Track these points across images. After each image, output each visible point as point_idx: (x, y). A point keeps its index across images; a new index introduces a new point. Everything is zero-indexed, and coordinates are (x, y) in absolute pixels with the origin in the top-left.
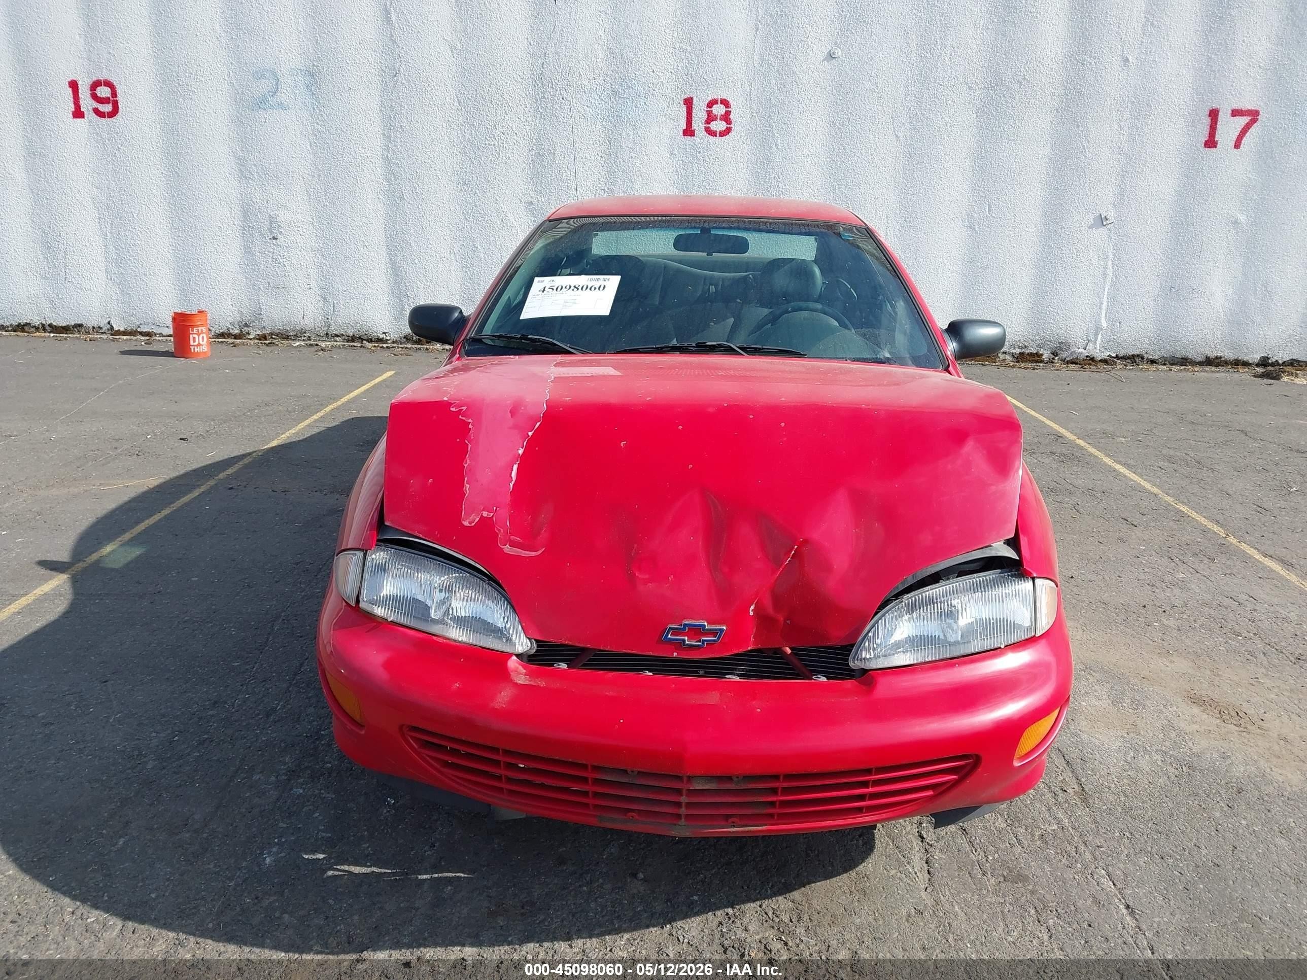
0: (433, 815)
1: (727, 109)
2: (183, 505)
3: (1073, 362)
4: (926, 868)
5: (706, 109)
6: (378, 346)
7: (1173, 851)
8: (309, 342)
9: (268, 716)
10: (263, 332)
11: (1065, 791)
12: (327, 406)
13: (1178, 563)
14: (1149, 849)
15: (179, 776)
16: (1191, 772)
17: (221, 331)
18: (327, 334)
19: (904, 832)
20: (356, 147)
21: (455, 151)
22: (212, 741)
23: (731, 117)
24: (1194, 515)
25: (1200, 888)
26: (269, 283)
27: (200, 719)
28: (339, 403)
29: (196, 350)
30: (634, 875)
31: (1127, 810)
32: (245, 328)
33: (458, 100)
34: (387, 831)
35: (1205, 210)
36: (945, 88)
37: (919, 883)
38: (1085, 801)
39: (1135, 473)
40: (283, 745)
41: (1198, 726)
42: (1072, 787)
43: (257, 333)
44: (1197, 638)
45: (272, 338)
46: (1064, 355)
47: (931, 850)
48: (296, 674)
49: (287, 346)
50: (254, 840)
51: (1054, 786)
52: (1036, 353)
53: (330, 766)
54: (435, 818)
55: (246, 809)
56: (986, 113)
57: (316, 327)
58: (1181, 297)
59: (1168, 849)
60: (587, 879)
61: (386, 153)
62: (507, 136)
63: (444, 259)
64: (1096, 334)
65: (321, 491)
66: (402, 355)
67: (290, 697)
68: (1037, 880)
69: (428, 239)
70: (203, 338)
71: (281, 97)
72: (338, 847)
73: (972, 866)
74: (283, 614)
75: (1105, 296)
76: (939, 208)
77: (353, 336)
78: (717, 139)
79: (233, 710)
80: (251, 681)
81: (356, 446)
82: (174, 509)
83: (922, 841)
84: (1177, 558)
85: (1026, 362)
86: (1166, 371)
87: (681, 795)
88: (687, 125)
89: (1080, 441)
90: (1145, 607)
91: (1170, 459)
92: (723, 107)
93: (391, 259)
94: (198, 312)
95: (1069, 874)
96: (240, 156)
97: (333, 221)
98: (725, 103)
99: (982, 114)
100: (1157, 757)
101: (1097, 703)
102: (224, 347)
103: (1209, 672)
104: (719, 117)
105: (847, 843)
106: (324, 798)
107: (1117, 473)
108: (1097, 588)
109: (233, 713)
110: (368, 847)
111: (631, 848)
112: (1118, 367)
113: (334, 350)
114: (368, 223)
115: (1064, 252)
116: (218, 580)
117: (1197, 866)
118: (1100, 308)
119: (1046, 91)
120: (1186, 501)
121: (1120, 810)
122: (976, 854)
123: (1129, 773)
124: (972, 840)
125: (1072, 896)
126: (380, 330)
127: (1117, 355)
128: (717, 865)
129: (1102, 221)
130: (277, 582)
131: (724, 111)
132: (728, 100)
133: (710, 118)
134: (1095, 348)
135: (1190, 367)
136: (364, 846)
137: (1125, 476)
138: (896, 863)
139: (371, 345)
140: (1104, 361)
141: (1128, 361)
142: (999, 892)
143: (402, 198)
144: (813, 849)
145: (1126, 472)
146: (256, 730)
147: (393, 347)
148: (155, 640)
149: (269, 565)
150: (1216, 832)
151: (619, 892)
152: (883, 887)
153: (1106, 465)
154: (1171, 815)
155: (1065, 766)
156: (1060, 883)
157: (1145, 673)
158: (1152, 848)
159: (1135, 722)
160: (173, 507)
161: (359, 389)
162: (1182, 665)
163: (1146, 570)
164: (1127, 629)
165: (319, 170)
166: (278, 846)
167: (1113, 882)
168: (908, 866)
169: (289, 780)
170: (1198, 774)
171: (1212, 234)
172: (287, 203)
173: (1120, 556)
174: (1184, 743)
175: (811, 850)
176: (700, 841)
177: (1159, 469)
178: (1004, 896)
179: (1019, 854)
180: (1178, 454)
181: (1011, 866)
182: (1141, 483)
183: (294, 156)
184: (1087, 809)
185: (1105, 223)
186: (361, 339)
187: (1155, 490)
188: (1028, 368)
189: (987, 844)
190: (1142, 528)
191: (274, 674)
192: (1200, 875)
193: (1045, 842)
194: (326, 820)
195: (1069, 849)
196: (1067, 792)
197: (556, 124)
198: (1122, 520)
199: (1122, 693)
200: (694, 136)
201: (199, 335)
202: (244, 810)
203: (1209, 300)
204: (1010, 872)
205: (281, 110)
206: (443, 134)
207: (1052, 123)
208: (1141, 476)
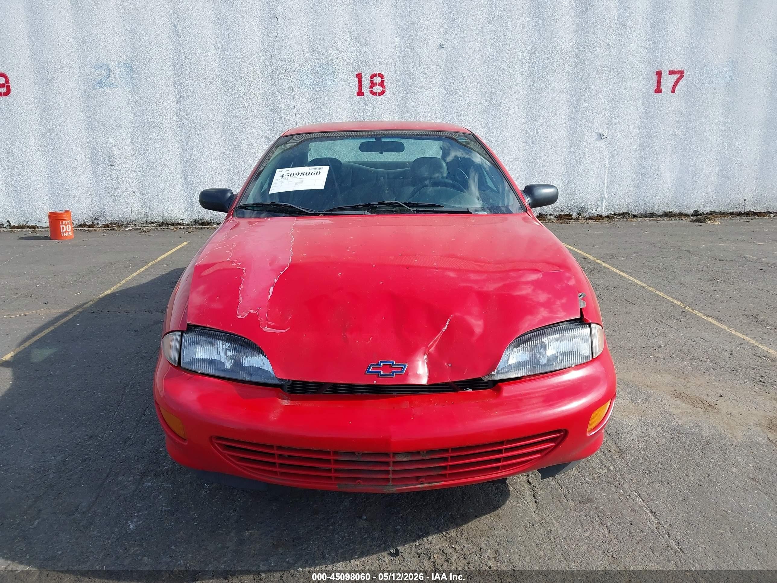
0: (234, 492)
1: (382, 79)
2: (62, 324)
3: (590, 218)
4: (534, 499)
5: (370, 80)
6: (178, 228)
7: (674, 479)
8: (135, 227)
9: (125, 442)
10: (107, 223)
11: (609, 451)
12: (149, 263)
13: (661, 323)
14: (660, 479)
15: (71, 481)
16: (679, 435)
17: (80, 223)
18: (146, 222)
19: (519, 480)
20: (160, 109)
21: (221, 109)
22: (90, 459)
23: (385, 84)
24: (666, 297)
25: (692, 498)
26: (109, 193)
27: (82, 447)
28: (156, 261)
29: (65, 235)
30: (360, 517)
31: (646, 459)
32: (95, 221)
33: (221, 79)
34: (206, 503)
35: (657, 128)
36: (508, 63)
37: (530, 508)
38: (621, 455)
39: (631, 276)
40: (136, 458)
41: (680, 410)
42: (613, 449)
43: (103, 223)
44: (675, 362)
45: (112, 226)
46: (584, 214)
47: (535, 489)
48: (142, 417)
49: (122, 230)
50: (122, 515)
51: (603, 448)
52: (568, 215)
53: (167, 468)
54: (235, 493)
55: (115, 497)
56: (532, 77)
57: (140, 218)
58: (647, 178)
59: (671, 478)
60: (332, 522)
61: (178, 112)
62: (252, 99)
63: (216, 173)
64: (602, 202)
65: (149, 311)
66: (193, 232)
67: (139, 430)
68: (598, 501)
69: (207, 162)
70: (69, 227)
71: (112, 80)
72: (175, 515)
73: (560, 496)
74: (131, 383)
75: (606, 179)
76: (508, 133)
77: (163, 222)
78: (377, 97)
79: (103, 440)
80: (113, 422)
81: (169, 284)
82: (57, 326)
83: (530, 485)
84: (659, 320)
85: (563, 220)
86: (643, 221)
87: (389, 466)
88: (359, 89)
89: (598, 260)
90: (644, 347)
91: (650, 268)
92: (379, 78)
93: (184, 175)
94: (65, 211)
95: (616, 496)
96: (88, 116)
97: (147, 154)
98: (381, 76)
99: (530, 78)
100: (659, 429)
101: (623, 402)
102: (82, 232)
103: (683, 381)
104: (377, 84)
105: (486, 489)
106: (165, 487)
107: (621, 277)
108: (616, 339)
109: (103, 442)
110: (195, 514)
111: (357, 502)
112: (616, 220)
113: (151, 231)
114: (169, 154)
115: (581, 155)
116: (88, 365)
117: (688, 486)
118: (604, 186)
119: (565, 64)
120: (660, 289)
121: (642, 459)
122: (562, 490)
123: (644, 438)
124: (559, 482)
125: (619, 508)
126: (179, 218)
127: (614, 213)
128: (410, 508)
129: (601, 136)
130: (125, 364)
131: (380, 80)
132: (383, 74)
133: (373, 85)
134: (602, 210)
135: (655, 218)
136: (192, 513)
137: (626, 278)
138: (516, 498)
139: (173, 227)
140: (608, 217)
141: (621, 216)
142: (577, 509)
143: (189, 138)
144: (466, 494)
145: (627, 276)
146: (118, 450)
147: (187, 228)
148: (49, 403)
149: (120, 355)
150: (697, 467)
151: (352, 527)
152: (510, 513)
153: (615, 272)
154: (671, 460)
155: (608, 437)
156: (612, 502)
157: (648, 383)
158: (662, 478)
159: (645, 410)
160: (56, 325)
161: (168, 252)
162: (667, 377)
163: (643, 328)
164: (635, 360)
165: (138, 123)
166: (137, 518)
167: (642, 499)
168: (523, 500)
169: (142, 478)
170: (683, 436)
171: (662, 142)
172: (119, 144)
173: (627, 322)
174: (673, 420)
175: (465, 495)
176: (398, 495)
177: (644, 273)
178: (580, 512)
179: (586, 487)
180: (654, 265)
181: (583, 494)
182: (635, 281)
183: (122, 115)
184: (623, 460)
185: (602, 138)
186: (167, 224)
187: (643, 284)
188: (564, 223)
189: (568, 483)
190: (638, 305)
191: (128, 418)
192: (691, 491)
193: (600, 479)
194: (167, 500)
195: (615, 482)
196: (610, 451)
197: (281, 91)
198: (626, 302)
199: (636, 395)
200: (363, 96)
201: (66, 225)
202: (114, 498)
203: (663, 179)
204: (582, 498)
205: (112, 88)
206: (213, 99)
207: (569, 82)
208: (634, 277)
